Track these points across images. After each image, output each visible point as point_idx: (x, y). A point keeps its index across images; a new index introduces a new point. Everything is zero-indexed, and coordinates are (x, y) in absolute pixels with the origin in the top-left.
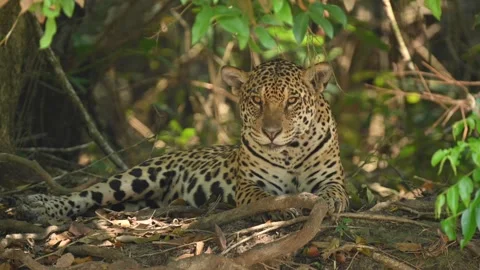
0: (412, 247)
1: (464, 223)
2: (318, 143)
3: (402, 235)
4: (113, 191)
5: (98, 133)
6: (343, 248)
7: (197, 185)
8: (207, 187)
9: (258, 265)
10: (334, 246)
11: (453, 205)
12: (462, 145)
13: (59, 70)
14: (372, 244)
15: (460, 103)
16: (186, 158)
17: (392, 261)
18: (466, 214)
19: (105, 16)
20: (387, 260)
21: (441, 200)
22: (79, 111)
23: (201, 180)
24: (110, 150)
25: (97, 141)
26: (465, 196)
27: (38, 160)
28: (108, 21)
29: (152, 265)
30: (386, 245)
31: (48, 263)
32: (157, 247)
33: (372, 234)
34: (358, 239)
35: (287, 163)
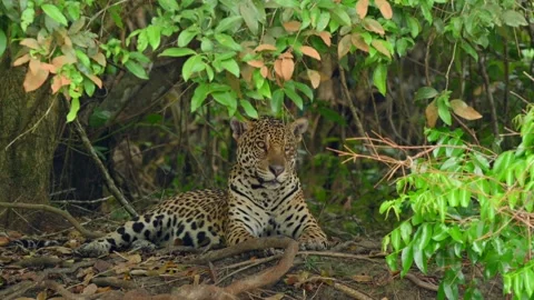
0: (366, 278)
1: (404, 258)
3: (358, 269)
4: (120, 235)
5: (116, 188)
6: (310, 280)
7: (185, 231)
8: (194, 234)
9: (244, 293)
10: (304, 277)
11: (396, 244)
12: (404, 197)
13: (85, 139)
14: (334, 276)
15: (402, 162)
16: (172, 204)
17: (349, 290)
18: (405, 251)
19: (121, 96)
20: (346, 289)
21: (387, 240)
22: (100, 169)
23: (188, 227)
24: (125, 201)
25: (115, 194)
26: (405, 237)
27: (68, 210)
28: (123, 100)
29: (159, 293)
30: (345, 277)
31: (76, 292)
32: (162, 279)
33: (333, 268)
34: (323, 272)
35: (266, 205)
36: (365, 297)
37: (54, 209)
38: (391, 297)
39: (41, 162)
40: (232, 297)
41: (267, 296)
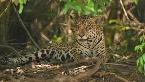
0: (127, 73)
2: (98, 41)
3: (124, 70)
5: (32, 39)
6: (106, 74)
8: (65, 55)
9: (81, 79)
10: (103, 73)
13: (20, 20)
14: (115, 73)
15: (142, 30)
16: (58, 47)
17: (121, 78)
19: (34, 3)
20: (119, 77)
21: (138, 61)
22: (26, 32)
23: (63, 53)
24: (36, 44)
25: (32, 41)
27: (14, 47)
28: (35, 5)
29: (48, 79)
30: (119, 73)
31: (17, 78)
32: (50, 74)
33: (115, 69)
34: (111, 71)
35: (89, 47)
36: (126, 81)
37: (9, 47)
38: (137, 81)
39: (3, 28)
40: (76, 80)
41: (89, 80)
